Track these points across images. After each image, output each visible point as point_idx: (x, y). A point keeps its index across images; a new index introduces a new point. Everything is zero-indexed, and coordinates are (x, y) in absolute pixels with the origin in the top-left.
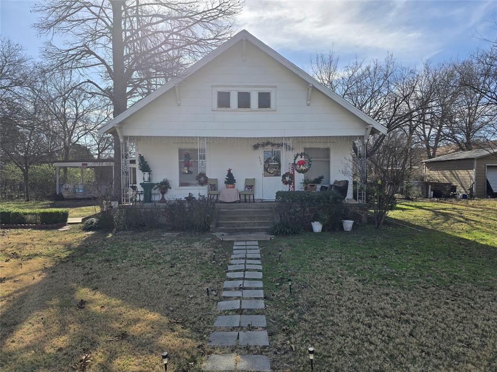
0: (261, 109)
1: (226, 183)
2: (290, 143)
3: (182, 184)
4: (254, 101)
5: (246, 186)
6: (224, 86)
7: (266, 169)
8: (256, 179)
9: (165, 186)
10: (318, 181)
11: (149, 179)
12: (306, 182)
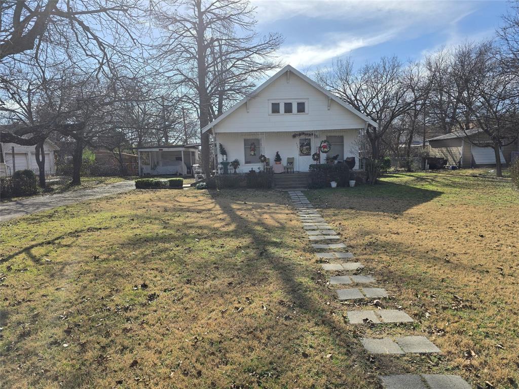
0: (299, 113)
1: (275, 161)
2: (317, 134)
3: (247, 162)
4: (295, 108)
5: (288, 163)
6: (275, 99)
7: (301, 151)
8: (295, 158)
9: (236, 164)
10: (335, 158)
11: (227, 159)
12: (327, 159)
